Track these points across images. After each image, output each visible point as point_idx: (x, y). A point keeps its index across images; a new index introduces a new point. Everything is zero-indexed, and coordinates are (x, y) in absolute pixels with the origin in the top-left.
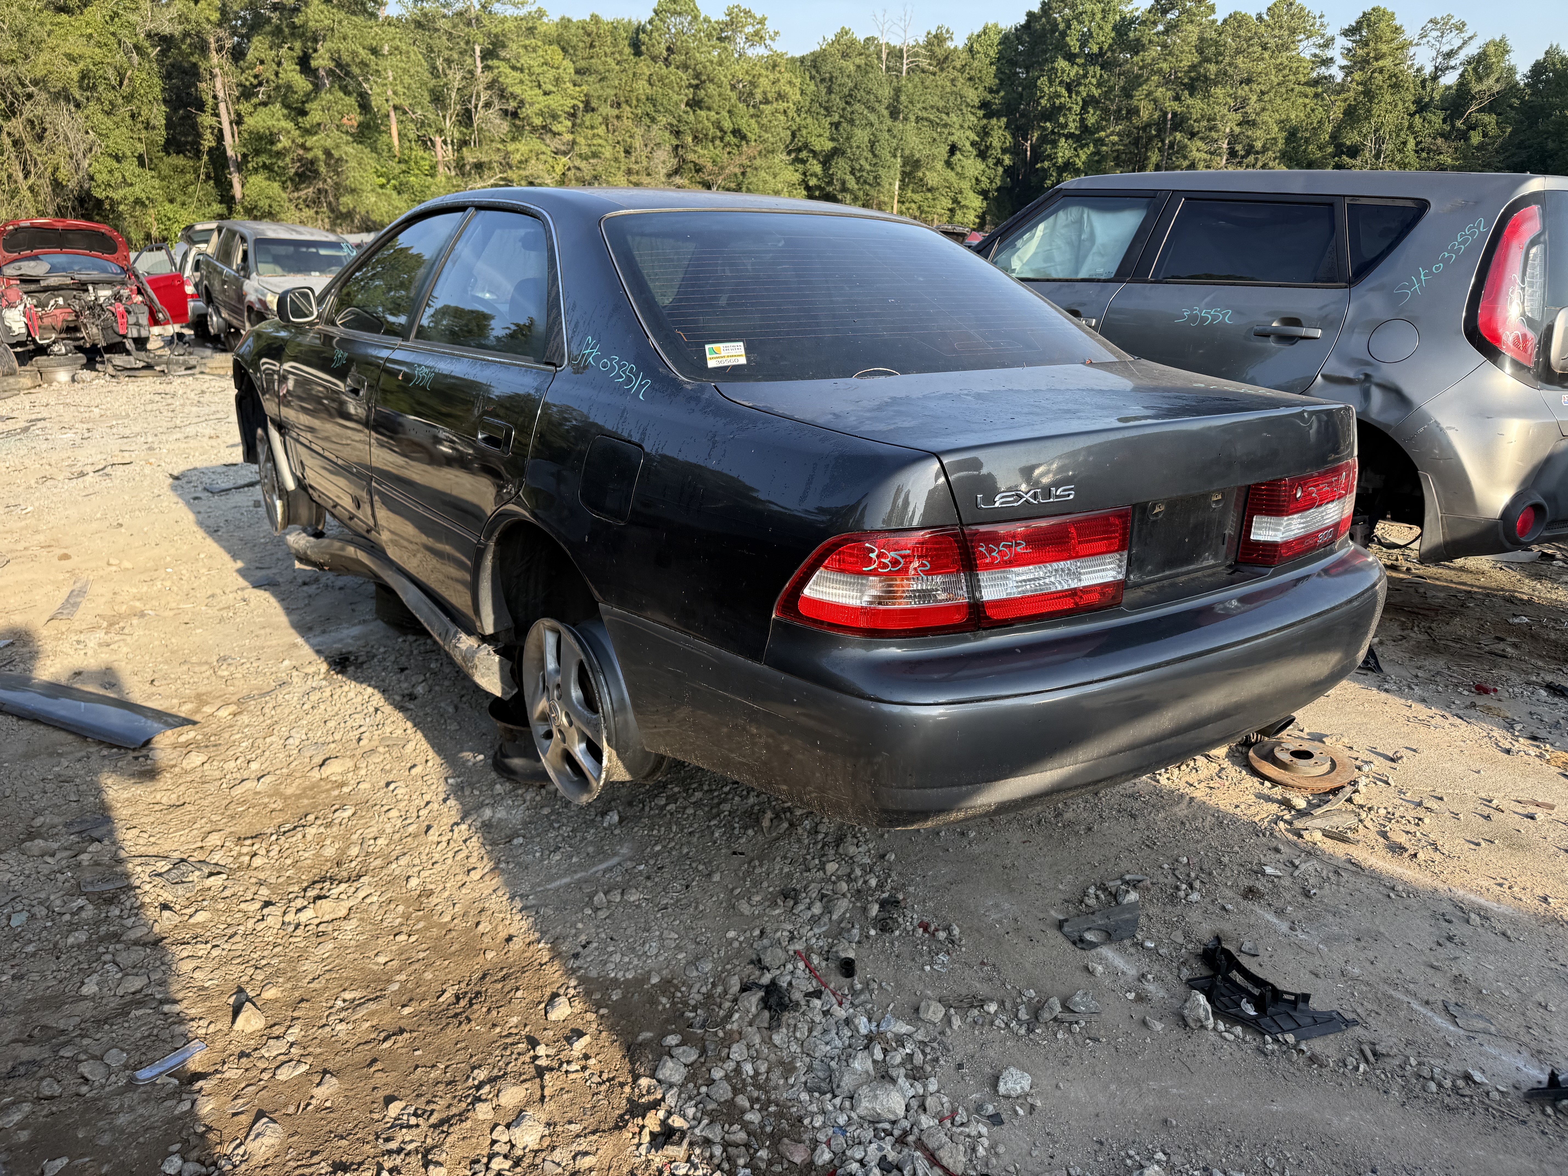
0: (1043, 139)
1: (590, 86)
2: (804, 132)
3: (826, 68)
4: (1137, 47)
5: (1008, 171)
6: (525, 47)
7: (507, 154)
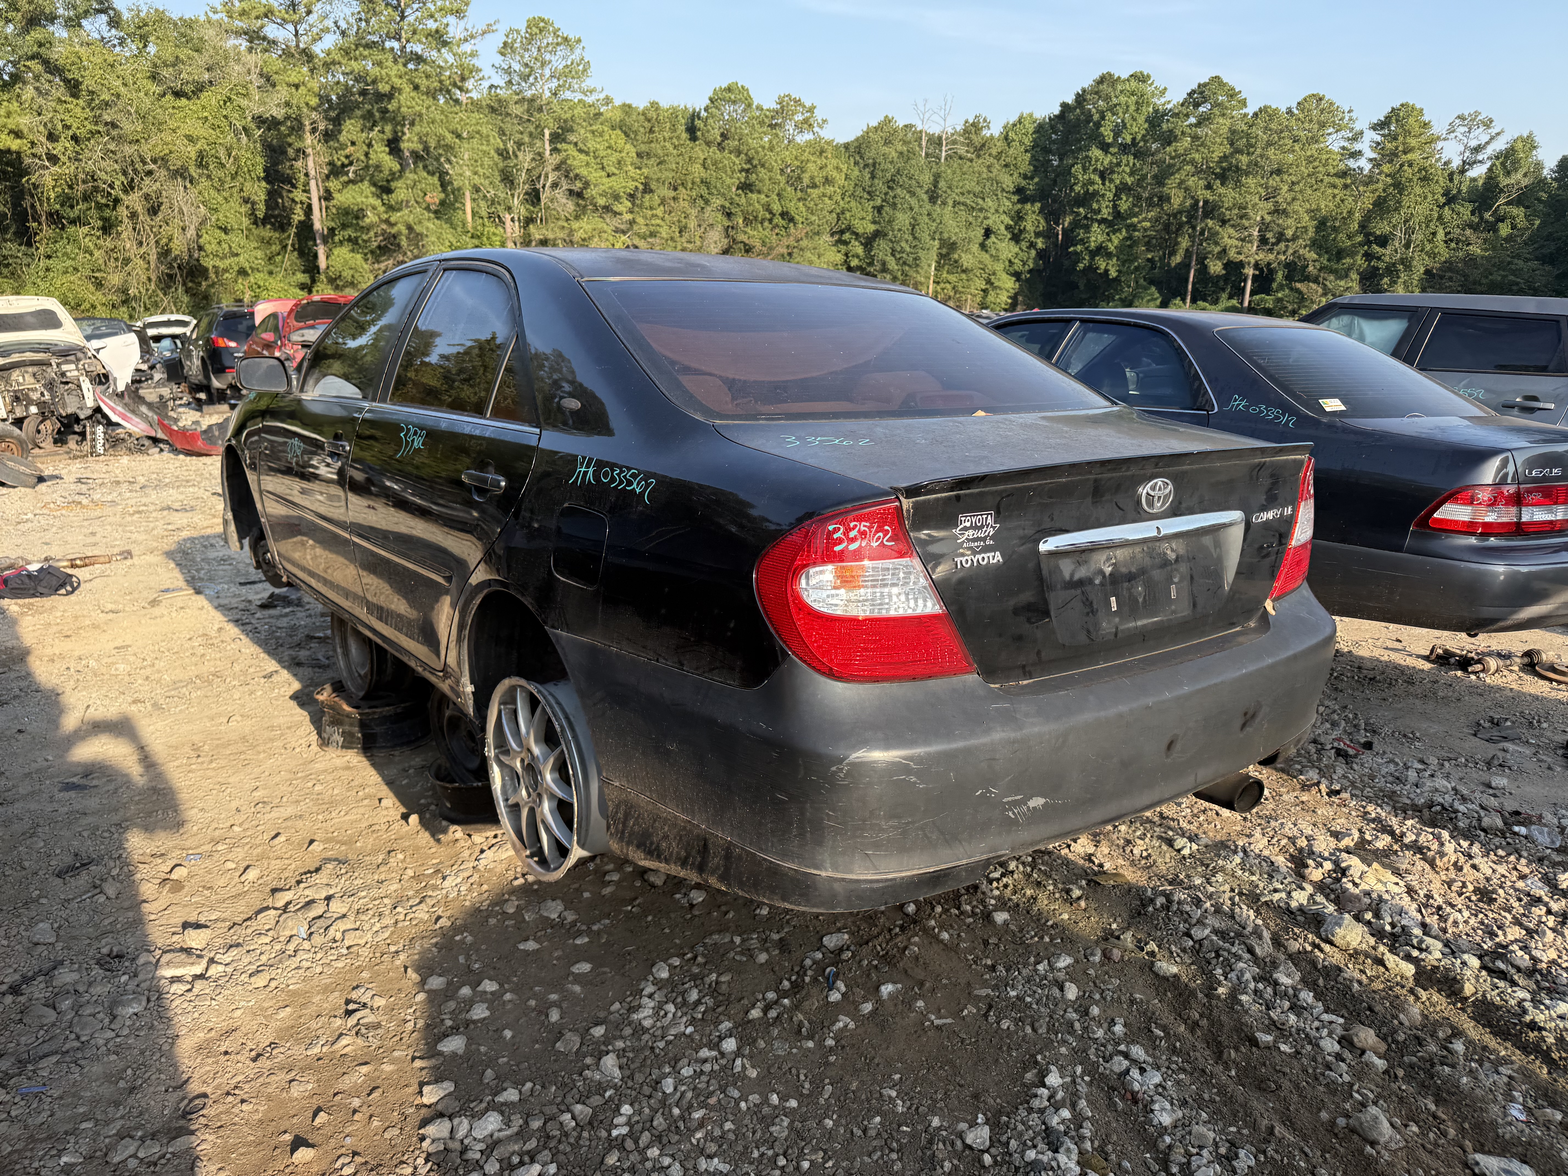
0: (1075, 224)
1: (650, 170)
2: (848, 215)
3: (870, 154)
4: (1169, 139)
5: (1041, 254)
6: (593, 132)
7: (571, 232)
